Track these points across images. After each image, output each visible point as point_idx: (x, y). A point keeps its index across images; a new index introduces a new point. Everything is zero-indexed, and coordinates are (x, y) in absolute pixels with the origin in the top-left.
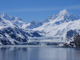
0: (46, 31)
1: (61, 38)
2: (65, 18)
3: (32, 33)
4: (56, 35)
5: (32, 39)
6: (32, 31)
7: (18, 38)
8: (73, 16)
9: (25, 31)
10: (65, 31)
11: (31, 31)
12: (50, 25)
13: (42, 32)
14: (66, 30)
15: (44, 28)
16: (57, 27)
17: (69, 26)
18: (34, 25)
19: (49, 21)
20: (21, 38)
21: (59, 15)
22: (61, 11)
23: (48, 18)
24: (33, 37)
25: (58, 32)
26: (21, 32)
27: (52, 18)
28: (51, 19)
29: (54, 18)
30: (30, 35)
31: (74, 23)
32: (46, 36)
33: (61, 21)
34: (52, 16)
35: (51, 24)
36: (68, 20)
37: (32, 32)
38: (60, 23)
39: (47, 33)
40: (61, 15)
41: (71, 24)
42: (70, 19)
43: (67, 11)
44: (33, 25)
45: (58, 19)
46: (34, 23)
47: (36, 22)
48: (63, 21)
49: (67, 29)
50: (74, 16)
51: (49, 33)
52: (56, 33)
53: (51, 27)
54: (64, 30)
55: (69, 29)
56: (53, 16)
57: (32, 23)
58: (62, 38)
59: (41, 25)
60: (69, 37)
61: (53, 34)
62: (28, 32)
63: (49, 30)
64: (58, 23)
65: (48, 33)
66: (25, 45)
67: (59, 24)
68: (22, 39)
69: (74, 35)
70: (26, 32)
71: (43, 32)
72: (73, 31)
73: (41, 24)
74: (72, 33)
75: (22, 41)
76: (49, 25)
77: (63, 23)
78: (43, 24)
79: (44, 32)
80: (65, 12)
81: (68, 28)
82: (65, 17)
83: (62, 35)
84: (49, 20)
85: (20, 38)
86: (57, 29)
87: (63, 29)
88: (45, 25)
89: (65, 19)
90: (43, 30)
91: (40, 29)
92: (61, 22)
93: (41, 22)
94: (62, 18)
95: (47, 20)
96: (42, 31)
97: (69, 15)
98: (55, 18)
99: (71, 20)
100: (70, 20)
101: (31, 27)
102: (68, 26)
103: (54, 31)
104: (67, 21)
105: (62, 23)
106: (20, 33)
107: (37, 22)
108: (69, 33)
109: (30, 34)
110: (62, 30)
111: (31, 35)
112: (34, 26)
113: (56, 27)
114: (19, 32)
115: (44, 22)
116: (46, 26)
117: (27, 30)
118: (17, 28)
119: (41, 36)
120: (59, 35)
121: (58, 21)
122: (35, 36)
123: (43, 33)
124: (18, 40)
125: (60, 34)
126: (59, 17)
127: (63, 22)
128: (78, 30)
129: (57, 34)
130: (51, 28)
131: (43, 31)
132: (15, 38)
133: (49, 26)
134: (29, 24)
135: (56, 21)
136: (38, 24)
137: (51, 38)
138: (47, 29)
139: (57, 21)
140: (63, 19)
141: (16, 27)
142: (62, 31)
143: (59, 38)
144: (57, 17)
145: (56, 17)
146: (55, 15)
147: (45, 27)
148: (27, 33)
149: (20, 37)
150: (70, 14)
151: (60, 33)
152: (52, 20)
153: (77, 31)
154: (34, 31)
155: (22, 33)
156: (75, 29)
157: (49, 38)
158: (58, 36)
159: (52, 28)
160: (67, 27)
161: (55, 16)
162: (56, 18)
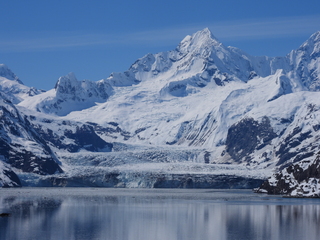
0: (128, 124)
1: (202, 155)
2: (210, 67)
3: (69, 134)
4: (174, 142)
5: (76, 161)
6: (69, 123)
7: (20, 154)
8: (241, 58)
9: (41, 123)
10: (214, 126)
11: (64, 123)
12: (144, 99)
13: (112, 130)
14: (218, 119)
15: (117, 112)
16: (177, 106)
17: (230, 103)
18: (72, 96)
19: (137, 82)
20: (31, 154)
21: (181, 54)
22: (188, 37)
23: (136, 66)
24: (73, 149)
25: (182, 129)
26: (26, 129)
27: (153, 68)
28: (147, 70)
29: (161, 68)
30: (63, 142)
31: (253, 88)
32: (134, 147)
33: (194, 79)
34: (150, 59)
35: (149, 94)
36: (224, 78)
37: (68, 127)
38: (188, 87)
39: (132, 131)
40: (190, 54)
41: (238, 93)
42: (232, 73)
43: (213, 36)
44: (70, 96)
45: (178, 72)
46: (73, 89)
47: (79, 86)
48: (203, 81)
49: (224, 115)
50: (245, 58)
51: (141, 134)
52: (175, 131)
53: (151, 106)
54: (210, 121)
55: (230, 116)
56: (156, 56)
57: (62, 90)
58: (207, 155)
59: (105, 97)
60: (237, 150)
61: (160, 136)
62: (53, 127)
63: (141, 121)
64: (178, 89)
65: (136, 132)
66: (52, 186)
67: (184, 94)
68: (38, 160)
69: (262, 142)
70: (45, 127)
71: (115, 128)
72: (256, 122)
73: (102, 94)
74: (254, 135)
75: (36, 169)
76: (141, 97)
77: (203, 90)
78: (112, 94)
79: (119, 130)
80: (207, 42)
81: (227, 113)
82: (208, 62)
83: (201, 140)
84: (137, 76)
85: (27, 155)
86: (179, 116)
87: (202, 116)
88: (123, 97)
89: (211, 72)
90: (117, 122)
91: (99, 115)
92: (191, 84)
93: (102, 85)
94: (198, 69)
95: (127, 74)
96: (110, 126)
97: (225, 55)
98: (166, 69)
99: (237, 76)
100: (230, 77)
101: (61, 105)
102: (226, 100)
103: (164, 127)
104: (218, 82)
105: (197, 89)
106: (24, 133)
107: (83, 85)
108: (238, 132)
109: (62, 138)
110: (202, 121)
111: (68, 143)
112: (72, 101)
113: (173, 105)
114: (17, 128)
115: (115, 83)
116: (126, 104)
117: (49, 122)
118: (10, 109)
119: (111, 146)
120: (187, 142)
121: (179, 78)
122: (82, 147)
123: (114, 134)
124: (18, 166)
125: (192, 137)
126: (183, 61)
127: (199, 83)
128: (276, 122)
129: (179, 137)
130: (150, 113)
131: (115, 124)
132: (7, 155)
133: (140, 104)
134: (52, 93)
135: (172, 80)
136: (90, 95)
137: (161, 157)
138: (133, 115)
139: (176, 79)
140: (201, 71)
141: (5, 105)
142: (198, 126)
143: (192, 157)
144: (175, 65)
145: (169, 61)
146: (166, 55)
147: (123, 108)
148: (46, 132)
149: (28, 149)
150: (228, 49)
151: (191, 133)
152: (149, 74)
153: (273, 124)
154: (80, 126)
155: (33, 134)
156: (265, 117)
157: (150, 156)
158: (182, 145)
159: (155, 111)
160: (221, 109)
161: (163, 58)
162: (170, 65)
